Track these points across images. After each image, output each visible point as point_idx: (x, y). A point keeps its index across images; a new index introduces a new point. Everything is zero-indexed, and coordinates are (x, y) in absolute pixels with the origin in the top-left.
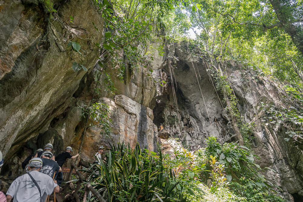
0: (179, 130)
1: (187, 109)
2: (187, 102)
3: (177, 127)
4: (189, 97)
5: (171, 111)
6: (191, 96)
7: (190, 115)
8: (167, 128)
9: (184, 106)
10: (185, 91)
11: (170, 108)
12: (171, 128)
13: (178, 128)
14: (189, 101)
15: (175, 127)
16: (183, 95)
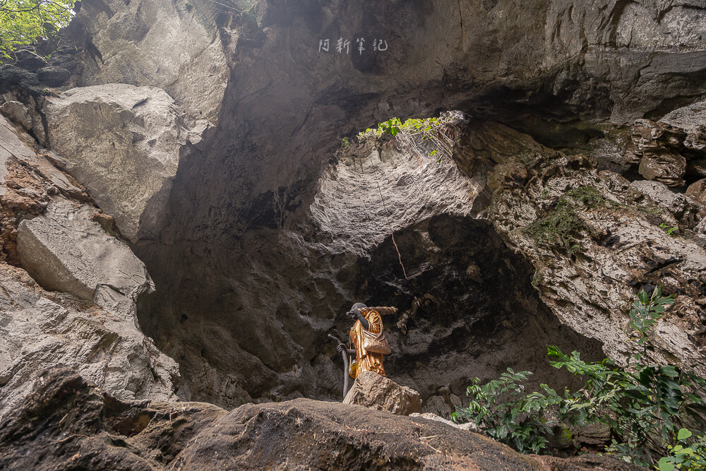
0: (657, 235)
1: (607, 112)
2: (566, 93)
3: (621, 231)
4: (549, 62)
5: (528, 194)
6: (548, 44)
7: (654, 114)
8: (563, 284)
9: (580, 127)
10: (503, 66)
11: (516, 187)
12: (585, 266)
13: (634, 231)
14: (563, 75)
15: (606, 240)
16: (520, 91)
